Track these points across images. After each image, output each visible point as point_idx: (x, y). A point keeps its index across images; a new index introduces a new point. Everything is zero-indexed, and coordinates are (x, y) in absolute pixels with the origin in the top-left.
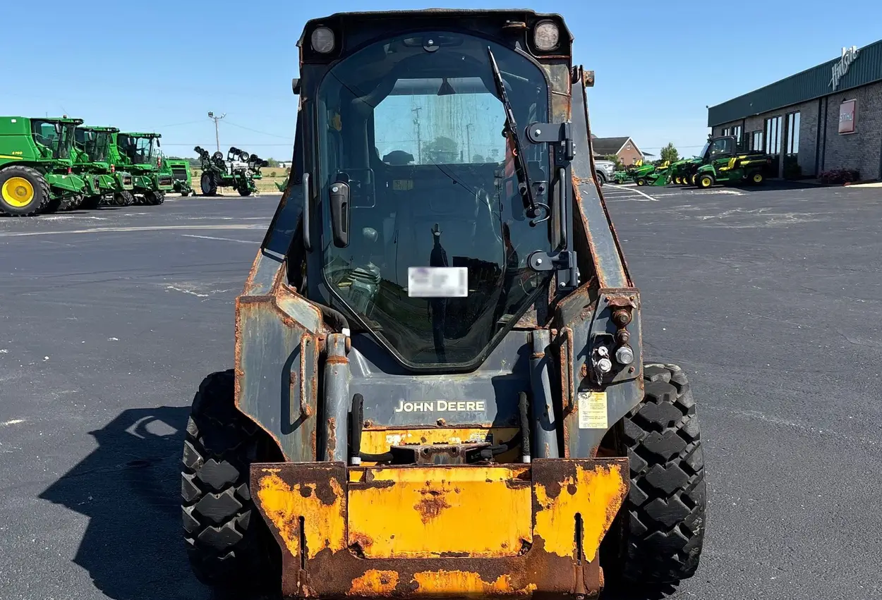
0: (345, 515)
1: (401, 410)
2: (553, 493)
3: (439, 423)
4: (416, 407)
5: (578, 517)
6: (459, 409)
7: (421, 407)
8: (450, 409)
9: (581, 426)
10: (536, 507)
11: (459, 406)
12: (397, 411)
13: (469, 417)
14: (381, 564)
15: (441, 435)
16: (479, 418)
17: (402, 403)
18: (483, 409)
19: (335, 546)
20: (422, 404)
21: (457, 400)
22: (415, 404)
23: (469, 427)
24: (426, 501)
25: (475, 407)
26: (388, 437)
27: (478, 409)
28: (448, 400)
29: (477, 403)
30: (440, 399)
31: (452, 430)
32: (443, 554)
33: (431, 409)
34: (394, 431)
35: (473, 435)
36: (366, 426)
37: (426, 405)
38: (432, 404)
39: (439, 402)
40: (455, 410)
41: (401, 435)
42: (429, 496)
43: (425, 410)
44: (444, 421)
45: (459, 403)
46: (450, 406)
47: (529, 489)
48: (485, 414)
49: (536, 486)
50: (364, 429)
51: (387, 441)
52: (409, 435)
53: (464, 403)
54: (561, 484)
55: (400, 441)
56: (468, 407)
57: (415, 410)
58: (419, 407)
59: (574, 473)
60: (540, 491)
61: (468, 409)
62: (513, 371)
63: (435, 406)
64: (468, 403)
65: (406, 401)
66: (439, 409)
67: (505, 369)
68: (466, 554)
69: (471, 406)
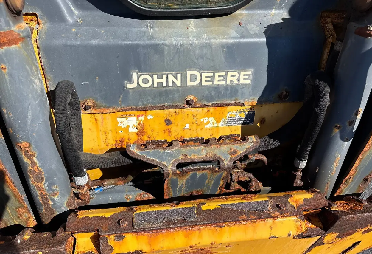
1: (134, 85)
3: (189, 103)
4: (156, 81)
5: (359, 242)
6: (216, 83)
7: (164, 81)
8: (204, 83)
11: (216, 78)
12: (129, 86)
13: (228, 93)
15: (190, 115)
16: (243, 94)
17: (135, 75)
18: (248, 82)
20: (164, 76)
21: (214, 69)
22: (155, 77)
23: (227, 105)
25: (238, 80)
26: (119, 120)
27: (242, 81)
28: (202, 70)
29: (242, 73)
30: (191, 68)
31: (205, 109)
33: (178, 83)
34: (128, 113)
35: (230, 113)
36: (86, 108)
37: (171, 77)
38: (179, 76)
39: (189, 73)
40: (211, 83)
41: (138, 117)
43: (170, 84)
44: (195, 100)
45: (217, 74)
46: (204, 79)
48: (250, 89)
50: (83, 111)
51: (119, 125)
52: (150, 117)
53: (224, 74)
55: (136, 125)
56: (229, 78)
57: (156, 85)
58: (160, 81)
61: (228, 82)
62: (291, 12)
63: (184, 79)
64: (229, 74)
65: (141, 71)
66: (189, 83)
67: (280, 8)
69: (232, 78)
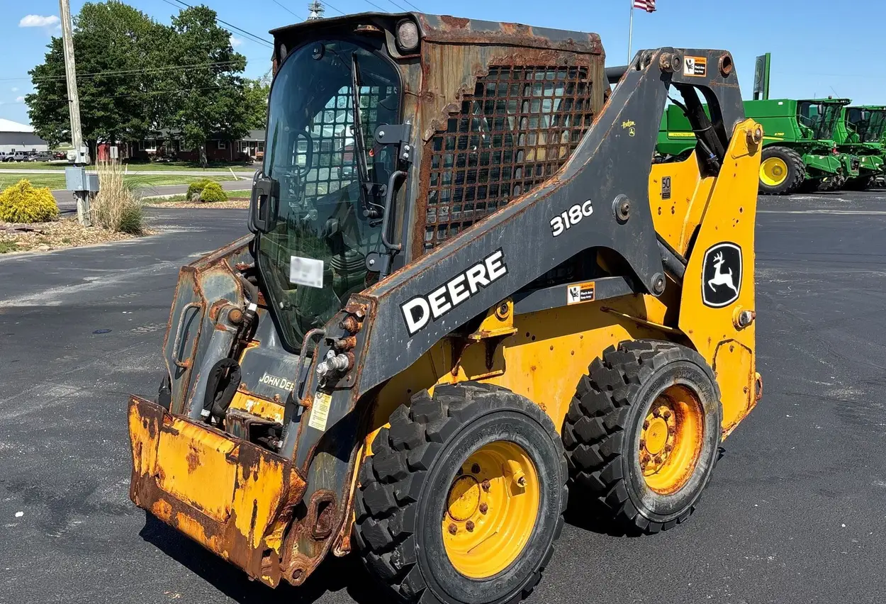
0: (157, 449)
1: (262, 381)
2: (246, 477)
3: (275, 398)
5: (255, 503)
7: (273, 381)
8: (285, 388)
9: (310, 424)
10: (237, 486)
12: (260, 381)
14: (169, 497)
17: (265, 375)
19: (151, 473)
20: (274, 379)
22: (271, 378)
24: (191, 454)
26: (248, 401)
30: (285, 377)
32: (193, 503)
33: (277, 385)
34: (252, 397)
36: (241, 389)
37: (276, 380)
38: (279, 380)
40: (288, 389)
41: (254, 402)
42: (193, 450)
43: (274, 385)
44: (278, 397)
46: (287, 385)
47: (235, 466)
49: (239, 465)
50: (238, 390)
52: (258, 404)
54: (251, 469)
55: (251, 406)
57: (269, 383)
58: (271, 381)
59: (258, 461)
60: (241, 470)
63: (279, 385)
66: (281, 386)
68: (202, 509)
